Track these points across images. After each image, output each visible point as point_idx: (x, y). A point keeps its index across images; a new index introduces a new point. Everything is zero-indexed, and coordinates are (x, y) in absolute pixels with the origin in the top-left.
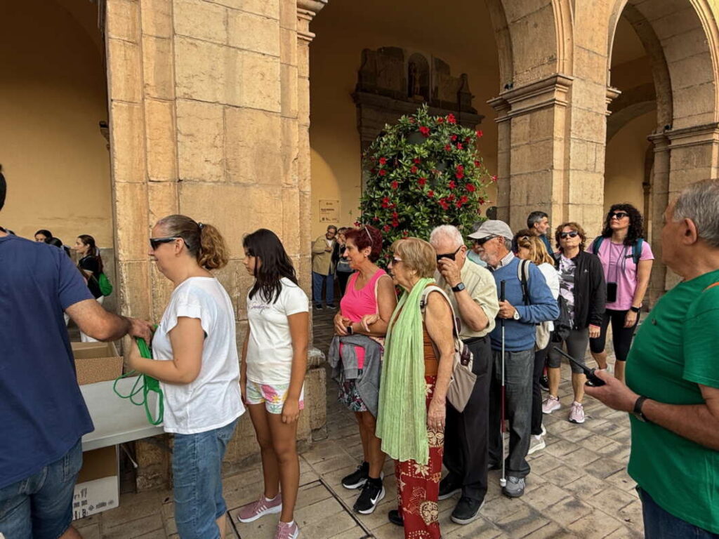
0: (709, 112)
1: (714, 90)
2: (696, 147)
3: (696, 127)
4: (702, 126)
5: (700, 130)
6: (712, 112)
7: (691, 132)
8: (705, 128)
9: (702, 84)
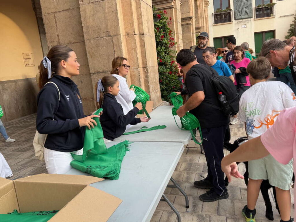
0: (188, 13)
1: (189, 4)
2: (186, 25)
3: (185, 18)
4: (187, 18)
5: (186, 19)
6: (189, 13)
7: (184, 20)
8: (188, 18)
9: (185, 2)
